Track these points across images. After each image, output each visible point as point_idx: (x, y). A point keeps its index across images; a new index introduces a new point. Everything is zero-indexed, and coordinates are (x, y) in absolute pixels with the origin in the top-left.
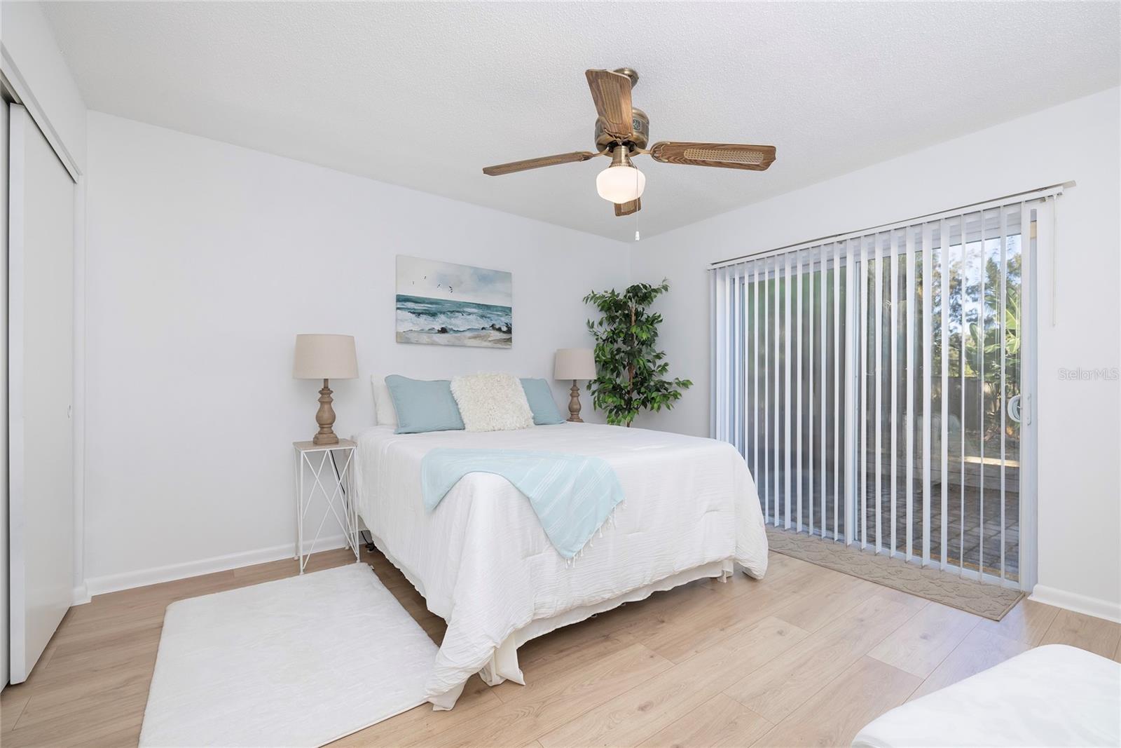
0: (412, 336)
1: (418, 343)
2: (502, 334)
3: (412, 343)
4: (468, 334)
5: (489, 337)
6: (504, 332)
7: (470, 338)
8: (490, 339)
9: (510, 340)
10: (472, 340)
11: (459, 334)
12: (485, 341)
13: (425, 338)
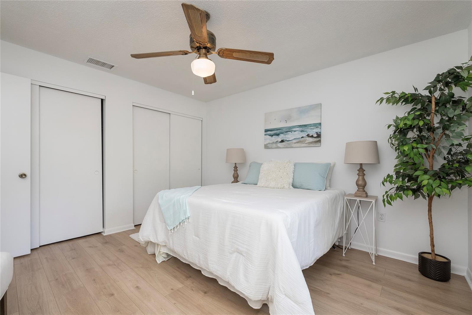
0: (269, 145)
1: (272, 148)
2: (313, 138)
3: (269, 148)
4: (294, 141)
5: (305, 141)
6: (315, 137)
7: (295, 143)
8: (306, 142)
9: (320, 141)
10: (296, 144)
11: (289, 142)
12: (303, 144)
13: (274, 145)
